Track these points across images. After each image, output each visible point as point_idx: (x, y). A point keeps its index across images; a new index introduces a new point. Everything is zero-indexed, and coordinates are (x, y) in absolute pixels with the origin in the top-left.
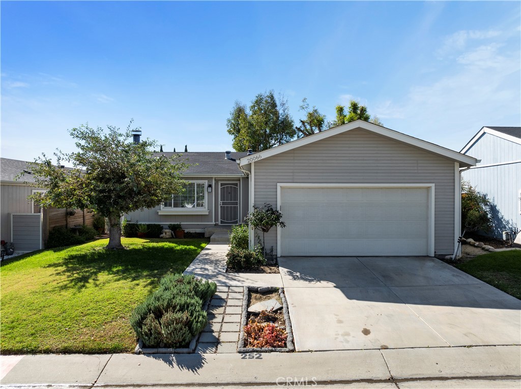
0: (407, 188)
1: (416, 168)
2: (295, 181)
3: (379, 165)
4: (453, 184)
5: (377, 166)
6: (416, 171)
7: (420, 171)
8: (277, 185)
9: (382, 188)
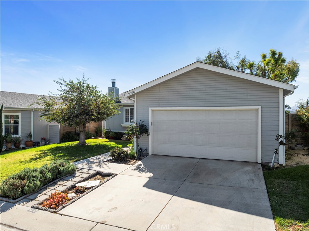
0: (240, 110)
1: (246, 95)
2: (160, 106)
3: (216, 93)
4: (277, 106)
5: (215, 94)
6: (246, 97)
7: (249, 97)
8: (149, 109)
9: (220, 110)
